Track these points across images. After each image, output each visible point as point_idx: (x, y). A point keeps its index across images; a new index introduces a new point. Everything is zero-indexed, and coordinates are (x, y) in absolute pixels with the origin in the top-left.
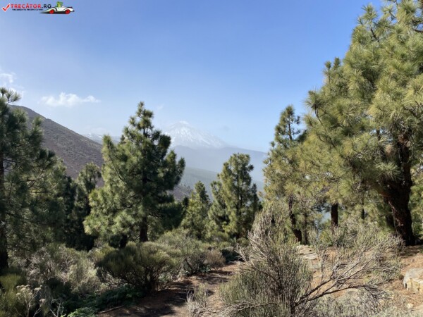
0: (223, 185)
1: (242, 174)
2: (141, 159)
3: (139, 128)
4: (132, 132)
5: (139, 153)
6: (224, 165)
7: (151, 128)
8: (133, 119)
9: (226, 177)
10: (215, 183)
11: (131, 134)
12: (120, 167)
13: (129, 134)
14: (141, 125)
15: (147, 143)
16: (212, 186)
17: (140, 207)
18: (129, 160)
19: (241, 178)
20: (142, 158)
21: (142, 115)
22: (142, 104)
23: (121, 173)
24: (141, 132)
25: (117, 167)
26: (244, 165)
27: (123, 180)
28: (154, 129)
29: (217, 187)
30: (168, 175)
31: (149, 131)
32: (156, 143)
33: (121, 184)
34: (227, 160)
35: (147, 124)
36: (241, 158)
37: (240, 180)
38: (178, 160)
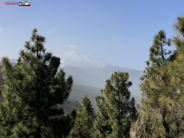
0: (106, 99)
1: (122, 89)
2: (34, 78)
3: (33, 51)
4: (27, 55)
5: (34, 73)
6: (107, 81)
7: (44, 51)
8: (28, 43)
9: (108, 92)
10: (99, 98)
11: (26, 56)
12: (17, 85)
13: (24, 56)
14: (35, 49)
15: (40, 63)
16: (97, 100)
17: (35, 119)
18: (24, 78)
19: (121, 93)
20: (36, 76)
21: (35, 40)
22: (35, 31)
23: (18, 90)
24: (35, 55)
25: (14, 85)
26: (124, 82)
27: (20, 96)
28: (46, 52)
29: (101, 101)
30: (58, 91)
31: (42, 53)
32: (48, 63)
33: (18, 99)
34: (109, 77)
35: (40, 47)
36: (121, 75)
37: (121, 95)
38: (66, 78)
